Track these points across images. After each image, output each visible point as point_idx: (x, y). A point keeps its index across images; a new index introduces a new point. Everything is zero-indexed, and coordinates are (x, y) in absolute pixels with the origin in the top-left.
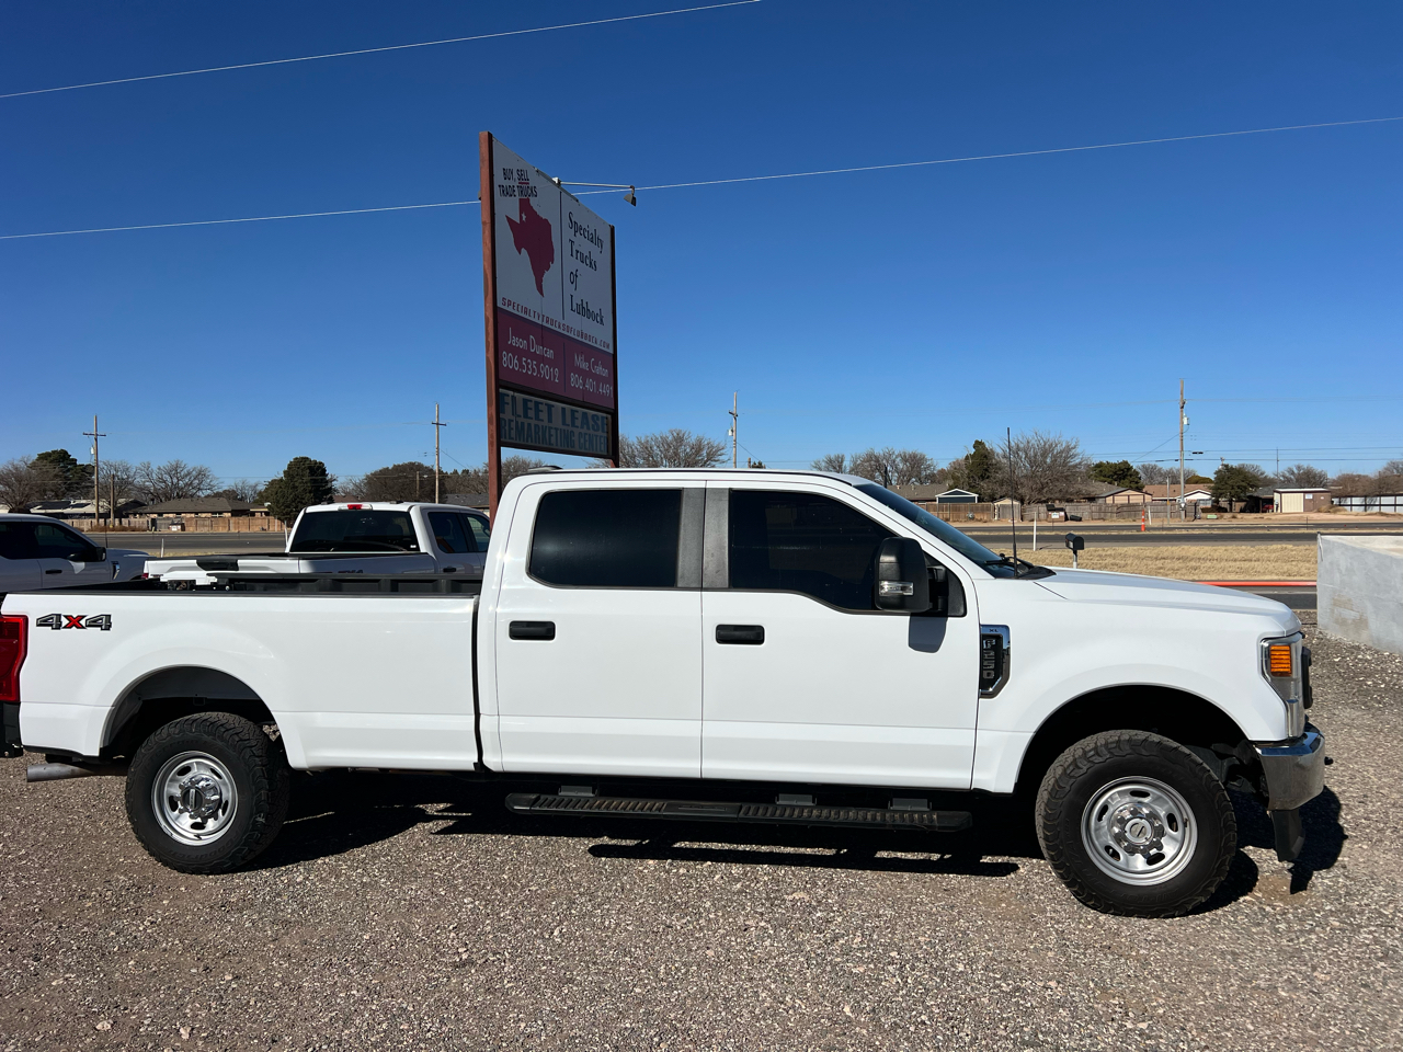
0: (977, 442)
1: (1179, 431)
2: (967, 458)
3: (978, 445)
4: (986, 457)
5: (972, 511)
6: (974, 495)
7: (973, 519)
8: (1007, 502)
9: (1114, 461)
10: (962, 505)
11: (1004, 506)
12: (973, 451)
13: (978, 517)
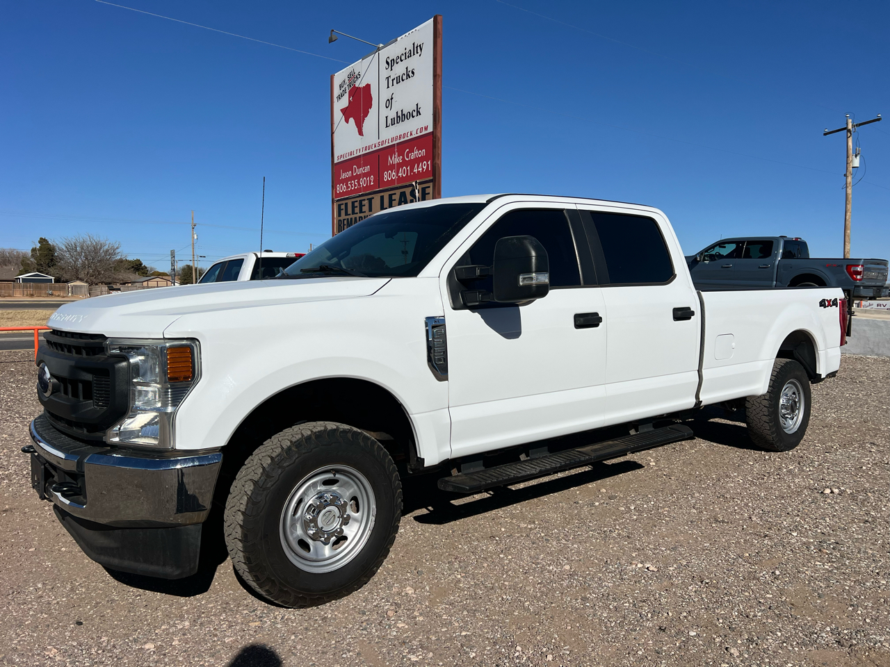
0: (41, 239)
1: (192, 242)
2: (34, 250)
3: (42, 241)
4: (50, 250)
5: (51, 289)
6: (51, 277)
7: (52, 295)
8: (78, 283)
9: (130, 258)
10: (43, 285)
11: (76, 286)
12: (38, 246)
13: (56, 293)
